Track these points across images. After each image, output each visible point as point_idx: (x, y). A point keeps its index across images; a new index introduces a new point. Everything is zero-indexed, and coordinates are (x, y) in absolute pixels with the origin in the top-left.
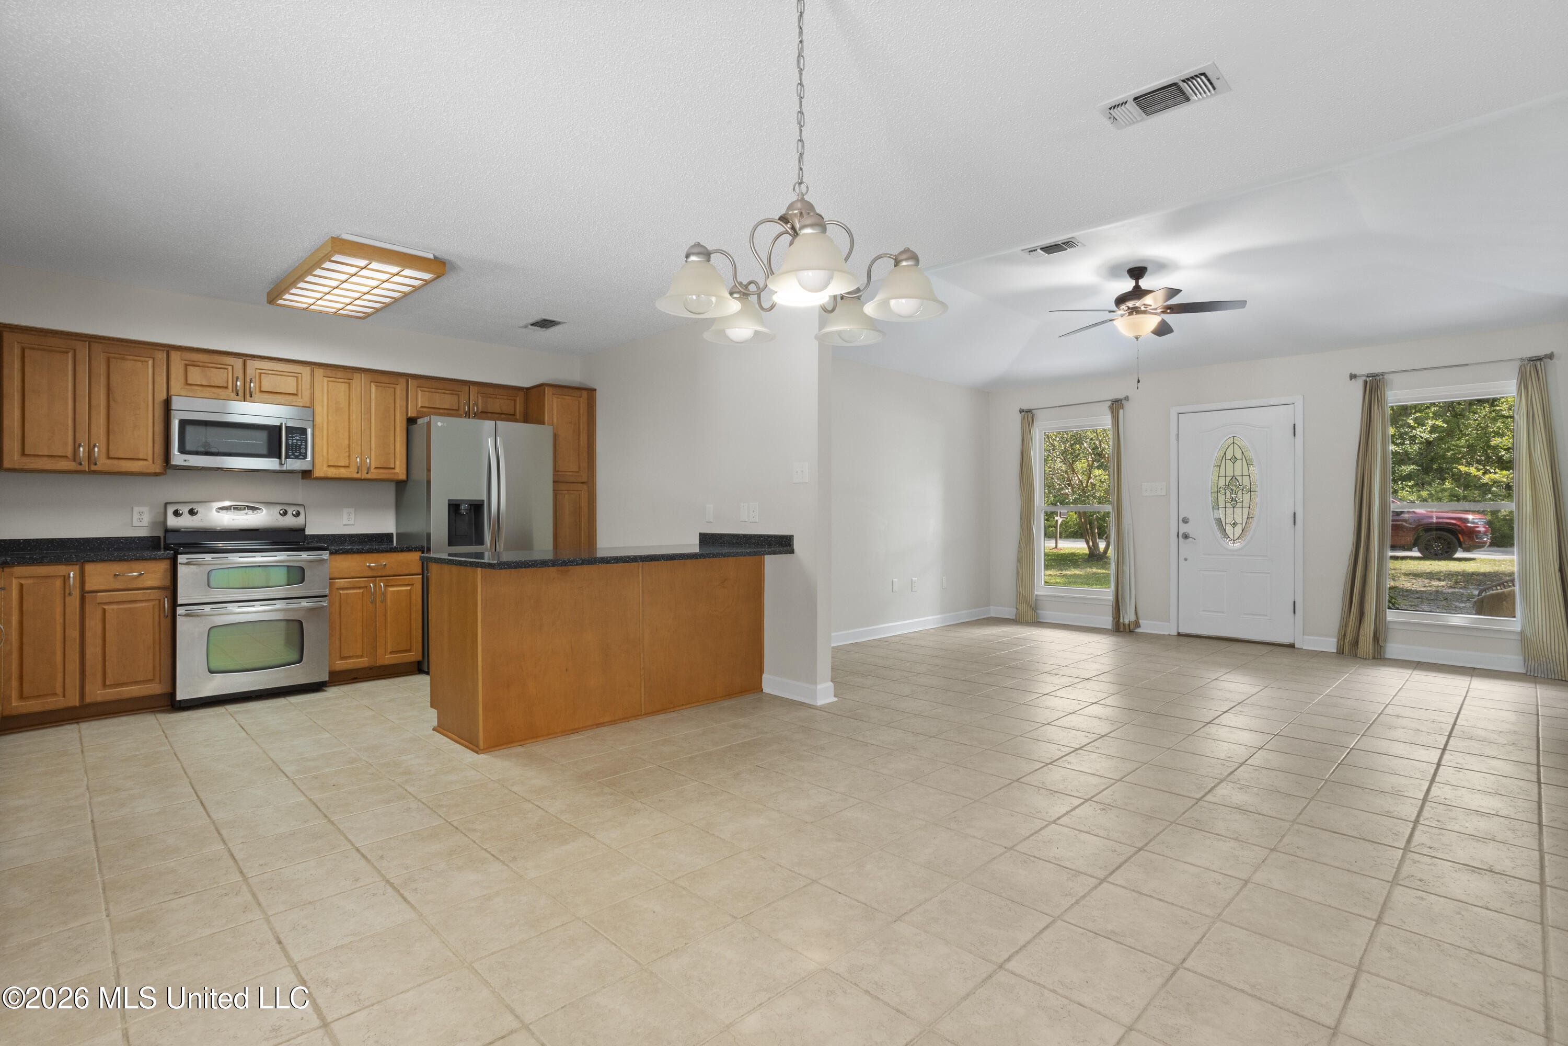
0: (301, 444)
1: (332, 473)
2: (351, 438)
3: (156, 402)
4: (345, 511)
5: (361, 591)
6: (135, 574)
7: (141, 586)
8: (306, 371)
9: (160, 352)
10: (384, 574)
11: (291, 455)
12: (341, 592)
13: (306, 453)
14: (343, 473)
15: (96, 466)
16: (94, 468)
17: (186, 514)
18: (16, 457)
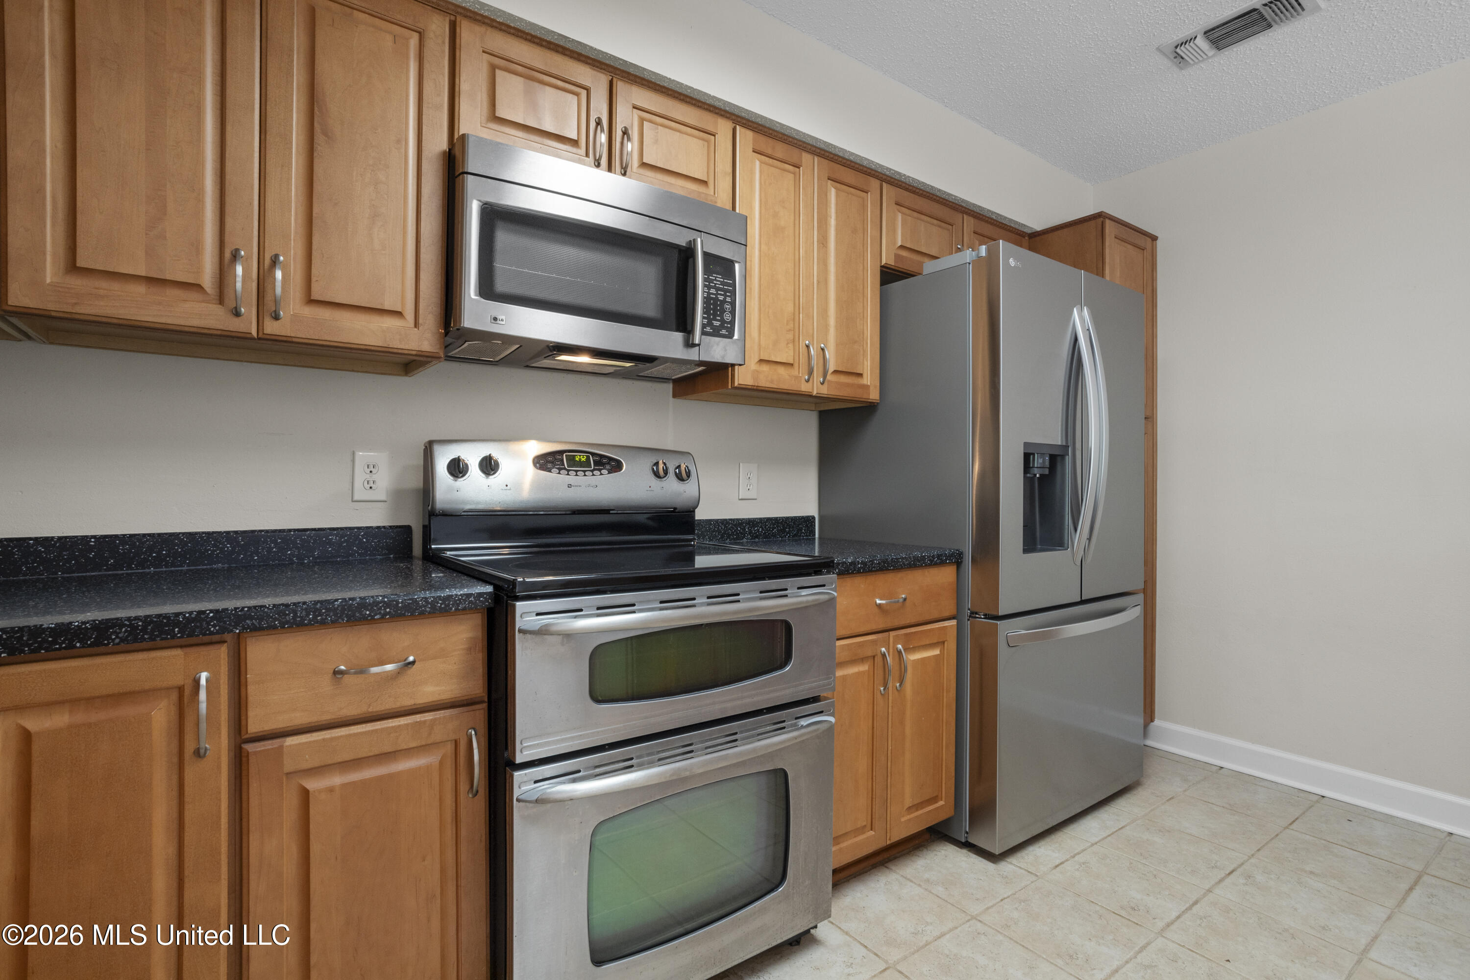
0: (724, 301)
1: (769, 378)
2: (798, 300)
3: (425, 154)
4: (743, 469)
5: (866, 667)
6: (389, 667)
7: (407, 702)
8: (723, 127)
9: (437, 19)
10: (903, 622)
11: (709, 325)
13: (732, 323)
14: (784, 378)
15: (276, 324)
16: (271, 328)
17: (474, 470)
18: (52, 274)
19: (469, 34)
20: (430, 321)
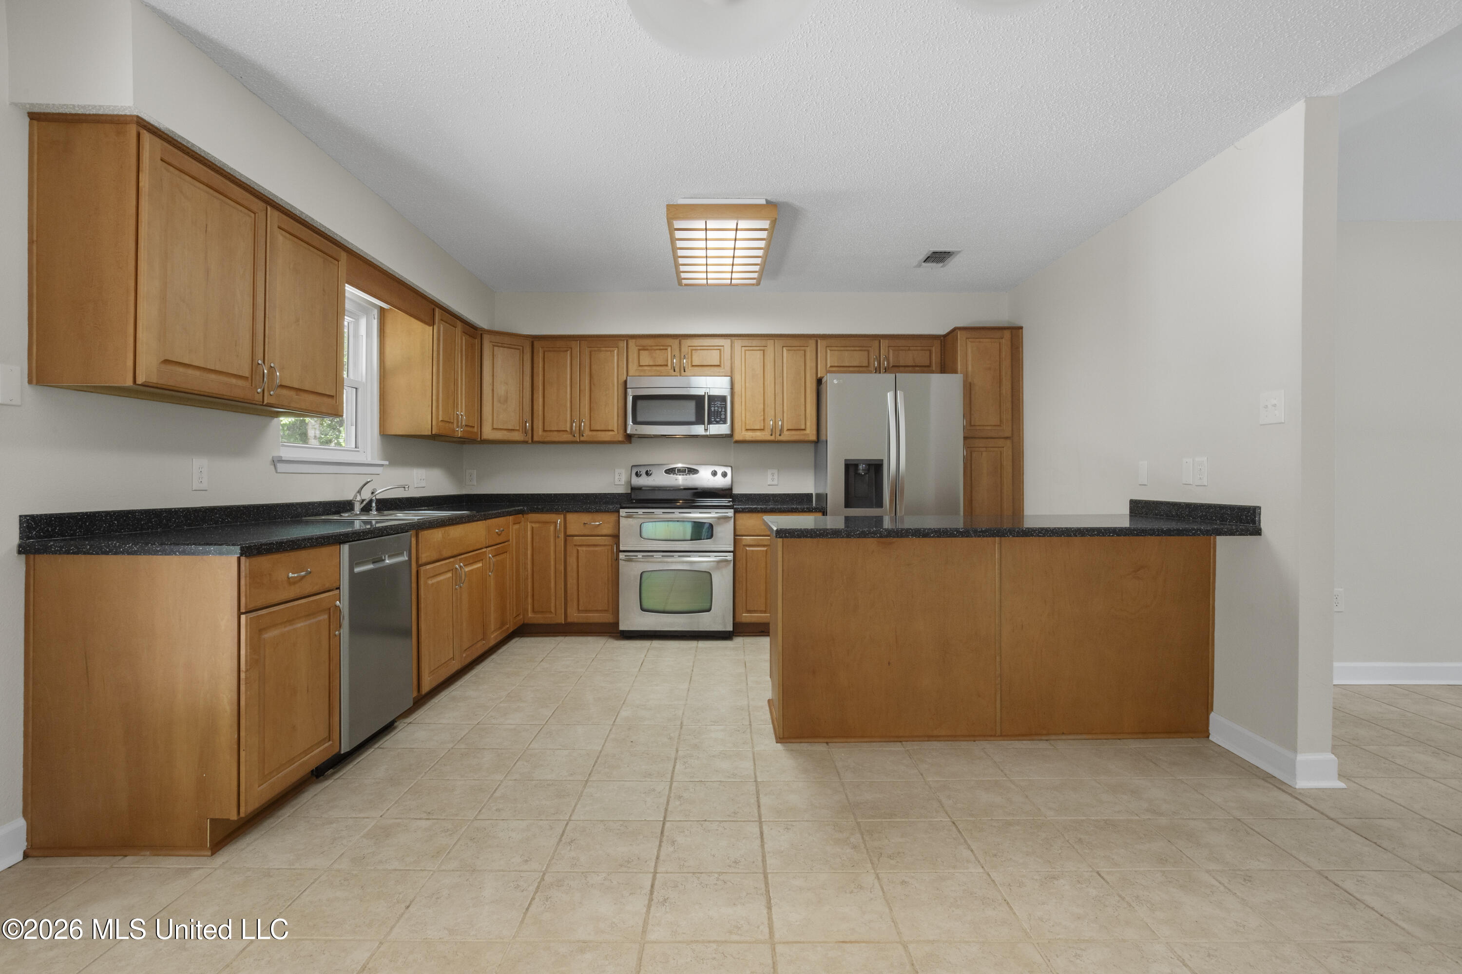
1: (749, 436)
2: (766, 402)
3: (619, 382)
4: (770, 472)
5: (765, 549)
6: (598, 523)
7: (600, 533)
8: (726, 343)
9: (622, 342)
11: (713, 421)
12: (748, 549)
13: (726, 418)
14: (758, 436)
15: (583, 437)
16: (582, 439)
17: (644, 475)
18: (540, 432)
19: (632, 343)
20: (621, 432)
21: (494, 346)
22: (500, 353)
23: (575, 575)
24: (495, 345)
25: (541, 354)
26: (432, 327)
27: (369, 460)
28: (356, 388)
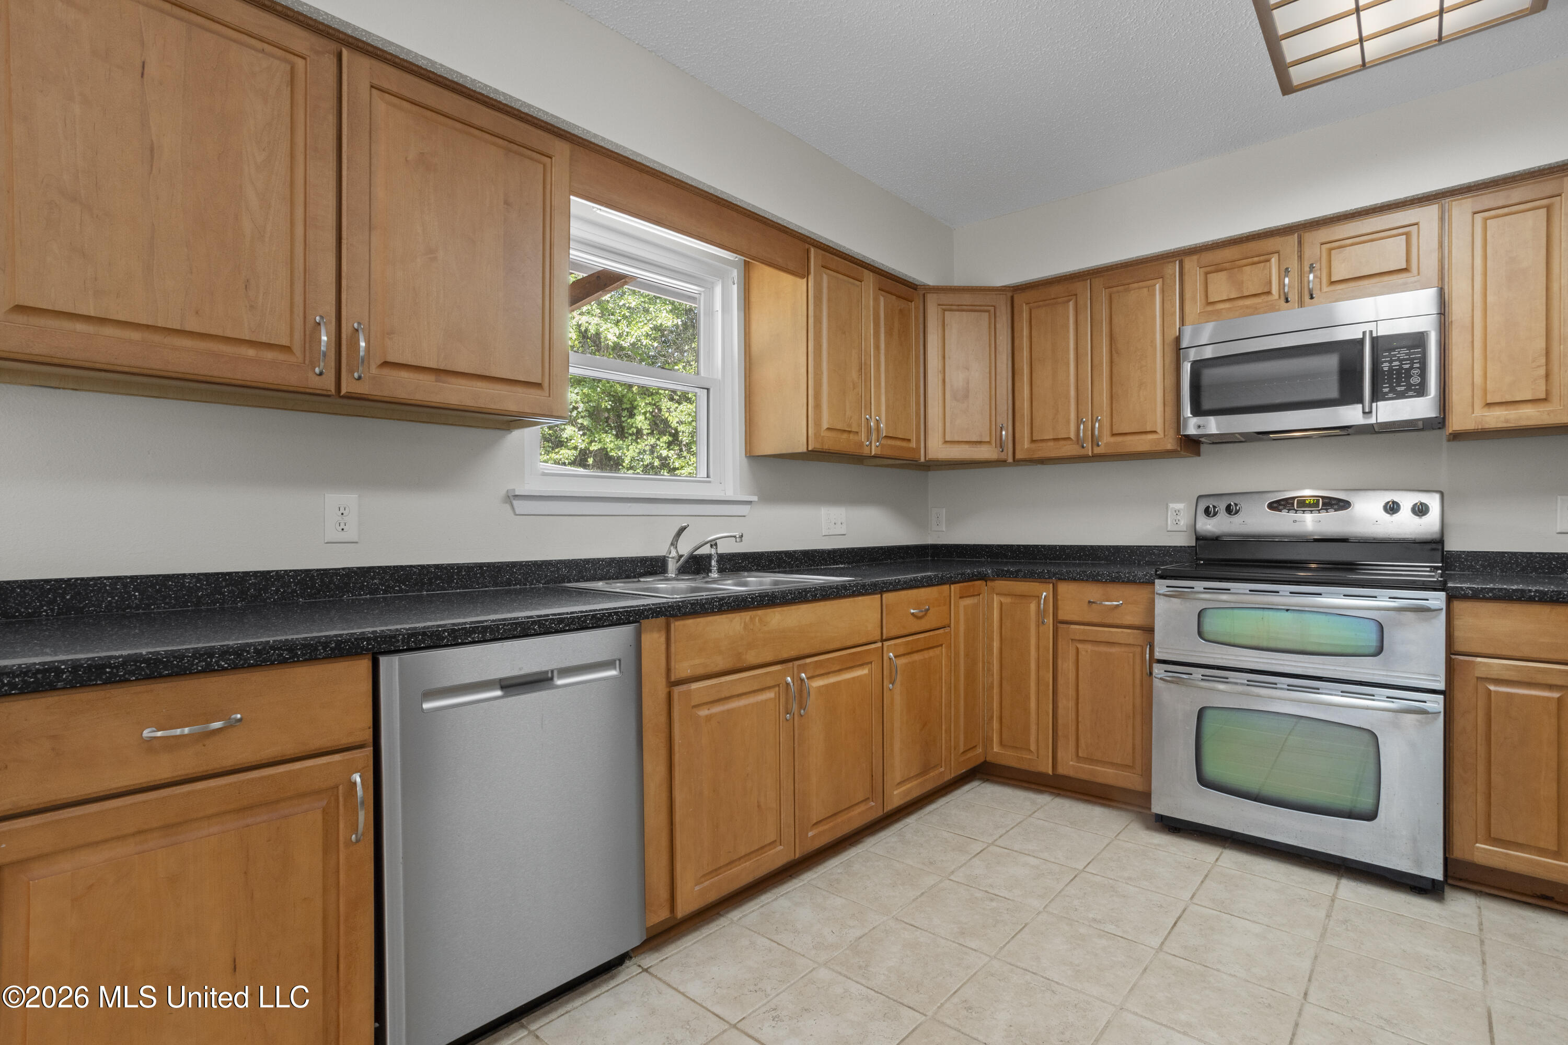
1: (1497, 419)
2: (1554, 333)
3: (1166, 341)
6: (1112, 603)
7: (1118, 622)
8: (1425, 213)
9: (1170, 266)
11: (1387, 393)
12: (1490, 688)
13: (1423, 382)
14: (1531, 416)
15: (1099, 448)
16: (1097, 450)
17: (1222, 513)
18: (1027, 444)
19: (1190, 263)
20: (1171, 433)
21: (944, 310)
22: (955, 321)
23: (1072, 692)
24: (946, 309)
25: (1025, 315)
26: (805, 279)
27: (730, 494)
28: (708, 390)
